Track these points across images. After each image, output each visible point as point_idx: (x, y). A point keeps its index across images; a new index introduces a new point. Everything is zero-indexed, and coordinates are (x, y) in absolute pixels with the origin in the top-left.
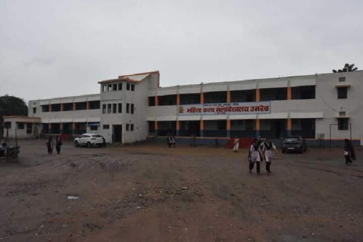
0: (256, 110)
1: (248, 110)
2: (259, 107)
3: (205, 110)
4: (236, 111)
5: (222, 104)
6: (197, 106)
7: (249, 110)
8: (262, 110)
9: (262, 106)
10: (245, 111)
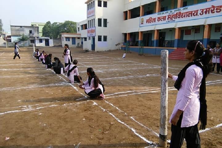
0: (206, 13)
1: (197, 15)
2: (209, 9)
3: (159, 19)
4: (185, 16)
5: (173, 11)
6: (153, 16)
7: (199, 14)
8: (212, 12)
9: (213, 7)
10: (194, 15)
